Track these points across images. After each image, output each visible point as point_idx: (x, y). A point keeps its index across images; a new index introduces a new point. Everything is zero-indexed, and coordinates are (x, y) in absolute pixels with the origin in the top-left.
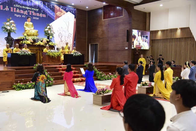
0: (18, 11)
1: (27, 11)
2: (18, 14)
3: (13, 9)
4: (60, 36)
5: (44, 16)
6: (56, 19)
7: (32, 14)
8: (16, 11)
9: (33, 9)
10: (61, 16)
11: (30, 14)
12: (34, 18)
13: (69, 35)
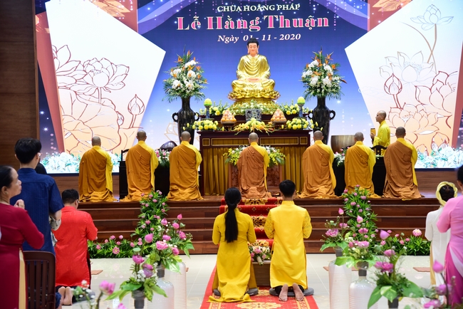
0: (229, 24)
1: (258, 18)
2: (228, 33)
3: (215, 20)
4: (393, 85)
5: (324, 22)
6: (374, 25)
7: (276, 24)
8: (224, 24)
9: (279, 7)
10: (400, 8)
11: (271, 26)
12: (284, 37)
13: (435, 80)
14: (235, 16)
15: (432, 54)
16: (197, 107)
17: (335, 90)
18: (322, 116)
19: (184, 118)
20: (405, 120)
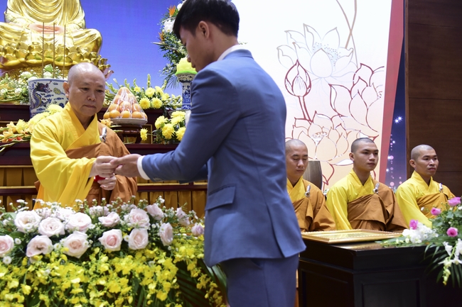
4: (298, 80)
13: (356, 78)
15: (351, 34)
20: (317, 140)
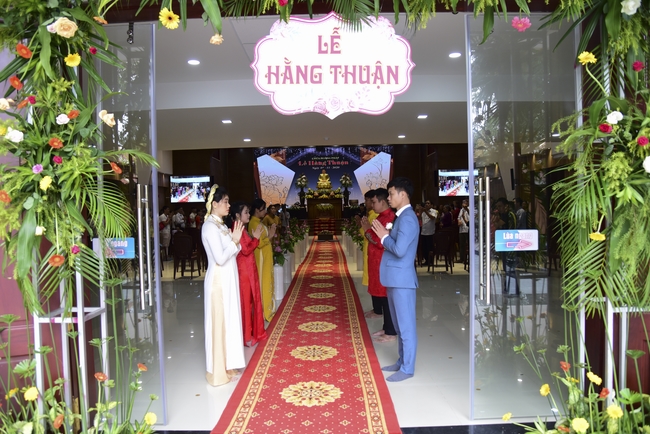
1: (325, 162)
2: (316, 166)
3: (311, 162)
5: (347, 163)
7: (331, 163)
8: (314, 164)
9: (332, 158)
12: (334, 168)
14: (318, 161)
15: (381, 173)
16: (306, 191)
17: (350, 185)
18: (347, 194)
19: (302, 195)
